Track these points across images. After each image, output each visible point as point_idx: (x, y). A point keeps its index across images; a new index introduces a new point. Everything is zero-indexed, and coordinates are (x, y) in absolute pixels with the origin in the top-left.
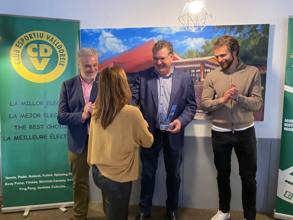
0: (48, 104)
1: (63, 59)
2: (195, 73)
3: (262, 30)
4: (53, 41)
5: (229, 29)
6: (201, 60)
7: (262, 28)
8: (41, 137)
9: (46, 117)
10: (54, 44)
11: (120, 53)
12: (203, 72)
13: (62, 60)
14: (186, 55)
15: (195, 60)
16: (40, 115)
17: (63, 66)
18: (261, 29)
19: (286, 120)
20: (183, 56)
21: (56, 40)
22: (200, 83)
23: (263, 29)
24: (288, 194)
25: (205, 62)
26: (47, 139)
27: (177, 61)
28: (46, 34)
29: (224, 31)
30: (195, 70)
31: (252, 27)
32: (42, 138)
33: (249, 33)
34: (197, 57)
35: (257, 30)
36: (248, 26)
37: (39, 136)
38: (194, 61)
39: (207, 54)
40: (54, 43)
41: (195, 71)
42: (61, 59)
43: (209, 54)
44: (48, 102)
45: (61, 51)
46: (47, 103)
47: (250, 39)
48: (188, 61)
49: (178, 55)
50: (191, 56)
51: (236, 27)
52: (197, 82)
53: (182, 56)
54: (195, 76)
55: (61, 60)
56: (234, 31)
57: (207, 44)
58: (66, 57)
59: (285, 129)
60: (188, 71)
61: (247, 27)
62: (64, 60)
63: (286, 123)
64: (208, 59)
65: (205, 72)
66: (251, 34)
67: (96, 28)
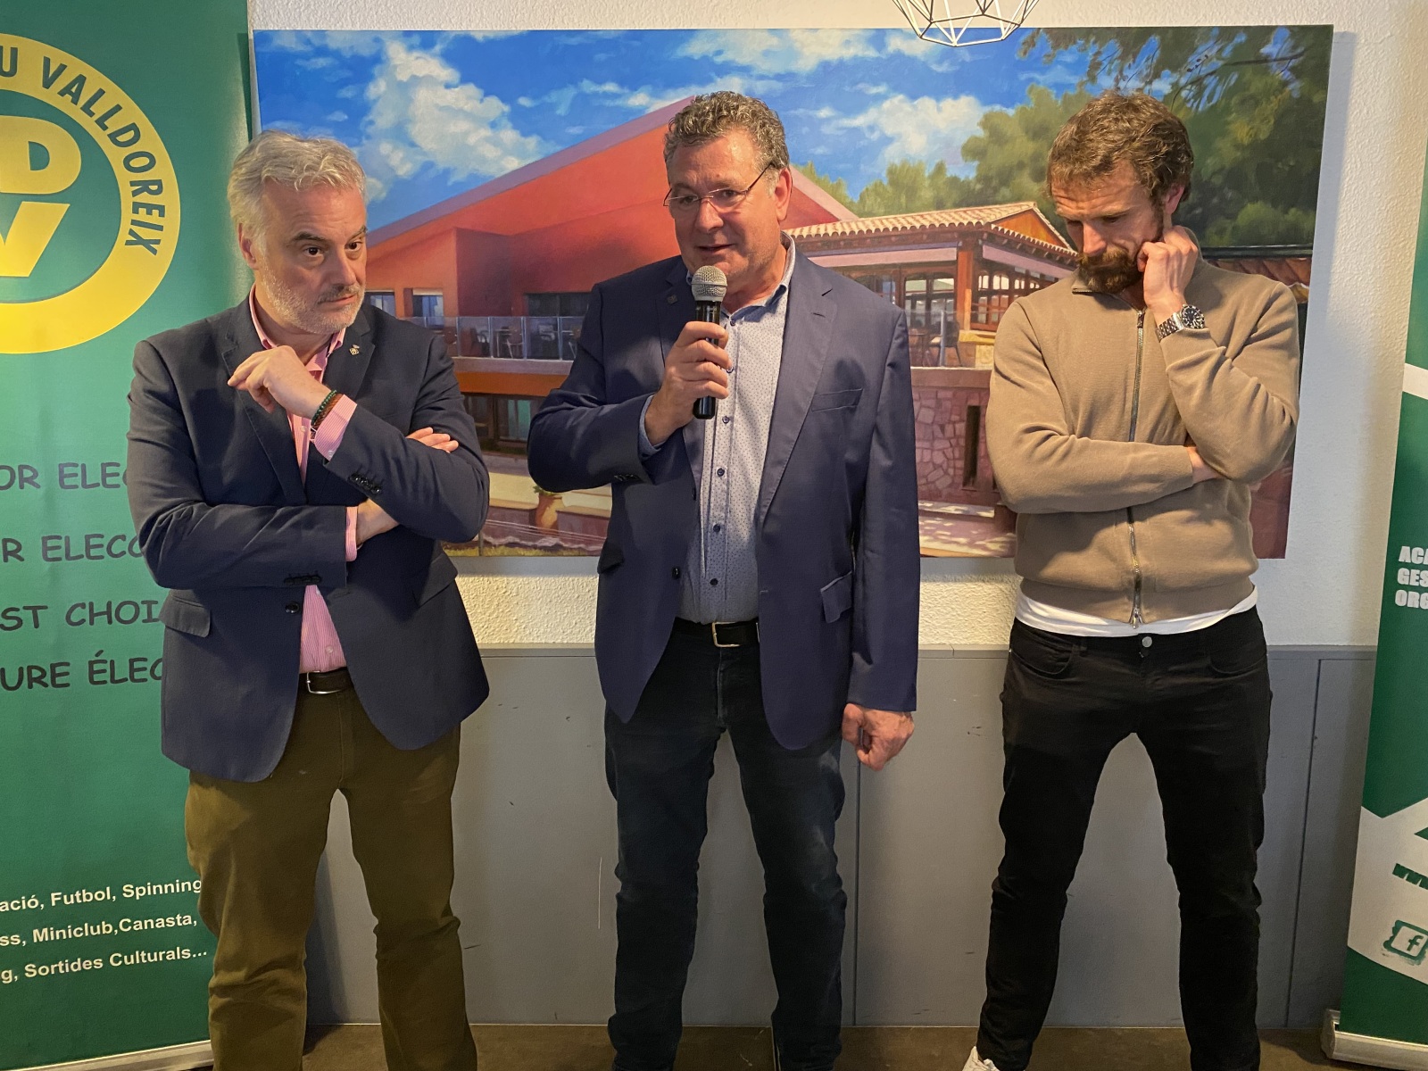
0: (67, 481)
1: (149, 213)
2: (929, 297)
3: (1291, 58)
4: (83, 101)
5: (1114, 46)
6: (961, 224)
7: (1294, 47)
8: (33, 677)
9: (59, 559)
10: (91, 114)
11: (498, 176)
12: (968, 294)
13: (142, 215)
14: (878, 194)
15: (927, 224)
16: (19, 548)
17: (154, 252)
18: (1290, 55)
19: (1405, 554)
20: (862, 197)
21: (101, 92)
22: (952, 351)
23: (1299, 50)
24: (1406, 934)
25: (982, 233)
26: (67, 685)
27: (830, 229)
28: (33, 52)
29: (1090, 58)
30: (924, 282)
31: (1241, 38)
32: (38, 680)
33: (1221, 73)
34: (939, 205)
35: (1266, 60)
36: (1216, 32)
37: (21, 670)
38: (923, 226)
39: (996, 190)
40: (87, 109)
41: (929, 286)
42: (135, 211)
43: (1005, 192)
44: (67, 470)
45: (135, 163)
46: (61, 472)
47: (1227, 110)
48: (886, 229)
49: (834, 193)
50: (903, 200)
51: (1155, 40)
52: (938, 345)
53: (856, 201)
54: (928, 316)
55: (136, 217)
56: (1143, 65)
57: (996, 134)
58: (171, 198)
59: (1401, 598)
60: (886, 285)
61: (1211, 42)
62: (154, 218)
63: (1410, 566)
64: (999, 217)
65: (984, 293)
66: (1234, 78)
67: (349, 28)
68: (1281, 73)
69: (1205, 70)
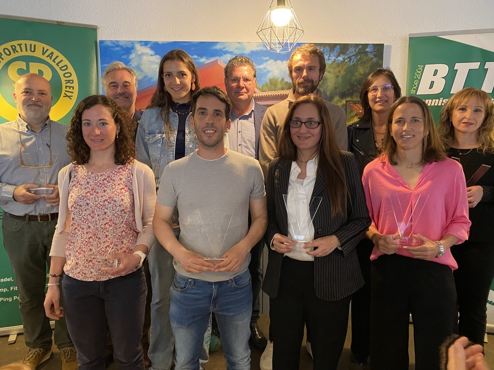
1: (70, 88)
3: (373, 52)
4: (53, 58)
5: (328, 48)
10: (55, 62)
13: (68, 89)
14: (266, 86)
15: (280, 94)
17: (71, 99)
20: (262, 87)
21: (58, 56)
23: (376, 50)
28: (40, 46)
33: (356, 55)
35: (367, 52)
36: (354, 45)
40: (54, 61)
42: (66, 88)
45: (66, 75)
47: (357, 65)
48: (269, 95)
50: (273, 88)
51: (338, 47)
55: (66, 90)
56: (335, 53)
58: (76, 85)
61: (353, 48)
66: (359, 57)
67: (125, 40)
68: (371, 56)
69: (351, 55)
